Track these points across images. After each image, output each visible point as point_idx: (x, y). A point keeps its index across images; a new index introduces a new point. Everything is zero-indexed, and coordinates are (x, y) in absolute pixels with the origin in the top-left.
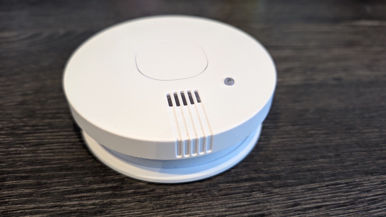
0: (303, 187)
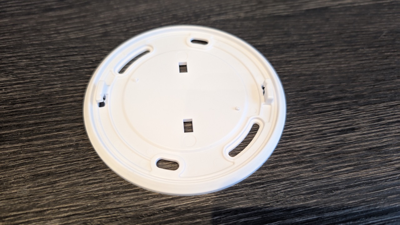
0: (385, 104)
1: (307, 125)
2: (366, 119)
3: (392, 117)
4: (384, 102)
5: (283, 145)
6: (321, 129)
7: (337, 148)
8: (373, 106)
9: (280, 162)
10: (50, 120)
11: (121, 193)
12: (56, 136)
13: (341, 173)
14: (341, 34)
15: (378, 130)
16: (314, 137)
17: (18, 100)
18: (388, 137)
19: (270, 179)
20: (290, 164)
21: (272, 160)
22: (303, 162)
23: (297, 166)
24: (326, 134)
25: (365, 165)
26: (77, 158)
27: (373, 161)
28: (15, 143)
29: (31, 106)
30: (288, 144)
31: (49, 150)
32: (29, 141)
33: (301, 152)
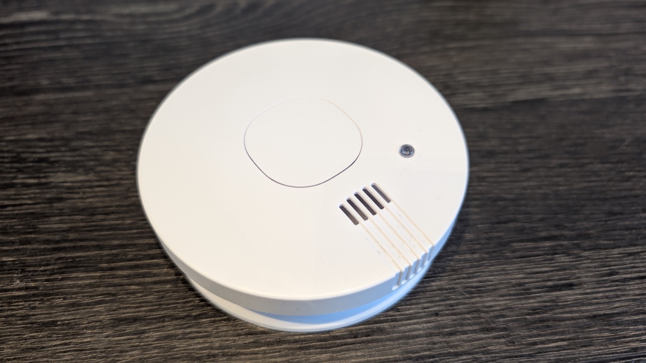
0: (621, 250)
1: (502, 274)
2: (591, 272)
3: (630, 270)
4: (619, 247)
5: (466, 301)
6: (523, 281)
7: (545, 312)
8: (604, 252)
9: (460, 326)
10: (141, 241)
11: (233, 355)
12: (149, 266)
13: (548, 350)
14: (561, 140)
15: (608, 289)
16: (511, 292)
17: (101, 209)
18: (622, 300)
19: (445, 350)
20: (474, 331)
21: (449, 323)
22: (493, 329)
23: (485, 334)
24: (529, 290)
25: (586, 340)
26: (175, 299)
27: (597, 335)
28: (92, 271)
29: (117, 219)
30: (473, 300)
31: (137, 284)
32: (112, 269)
33: (492, 314)
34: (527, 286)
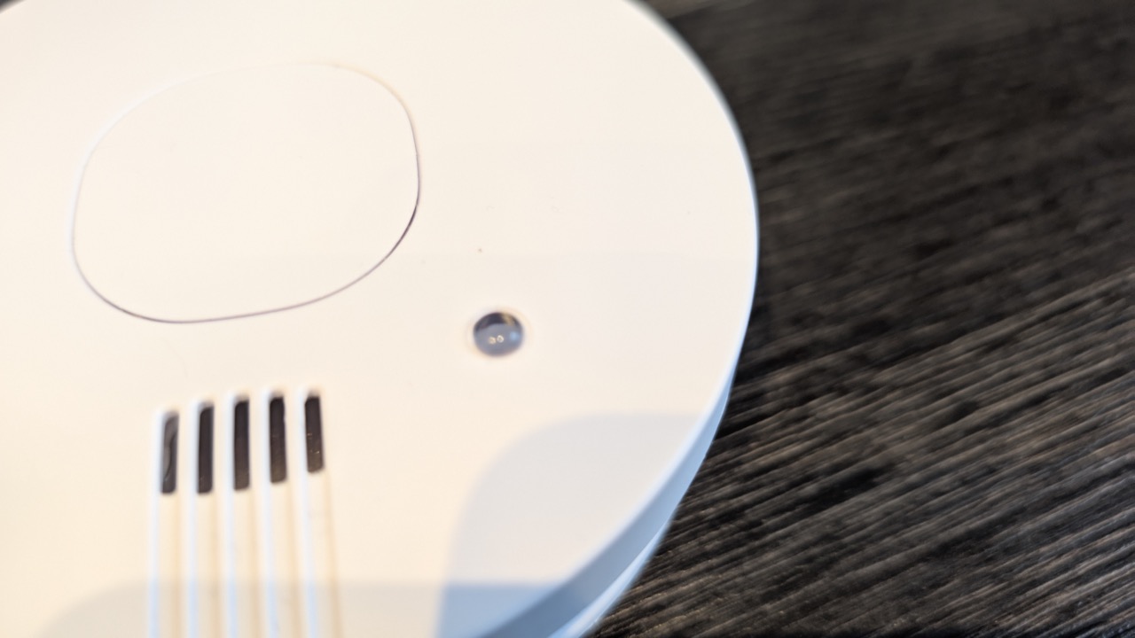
34: (750, 515)
